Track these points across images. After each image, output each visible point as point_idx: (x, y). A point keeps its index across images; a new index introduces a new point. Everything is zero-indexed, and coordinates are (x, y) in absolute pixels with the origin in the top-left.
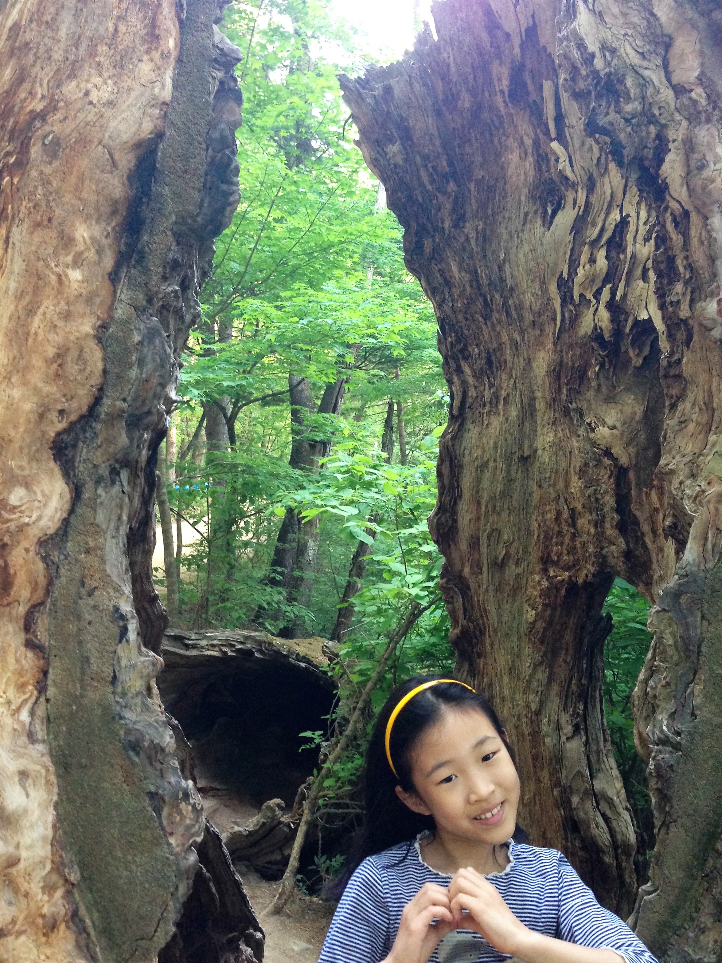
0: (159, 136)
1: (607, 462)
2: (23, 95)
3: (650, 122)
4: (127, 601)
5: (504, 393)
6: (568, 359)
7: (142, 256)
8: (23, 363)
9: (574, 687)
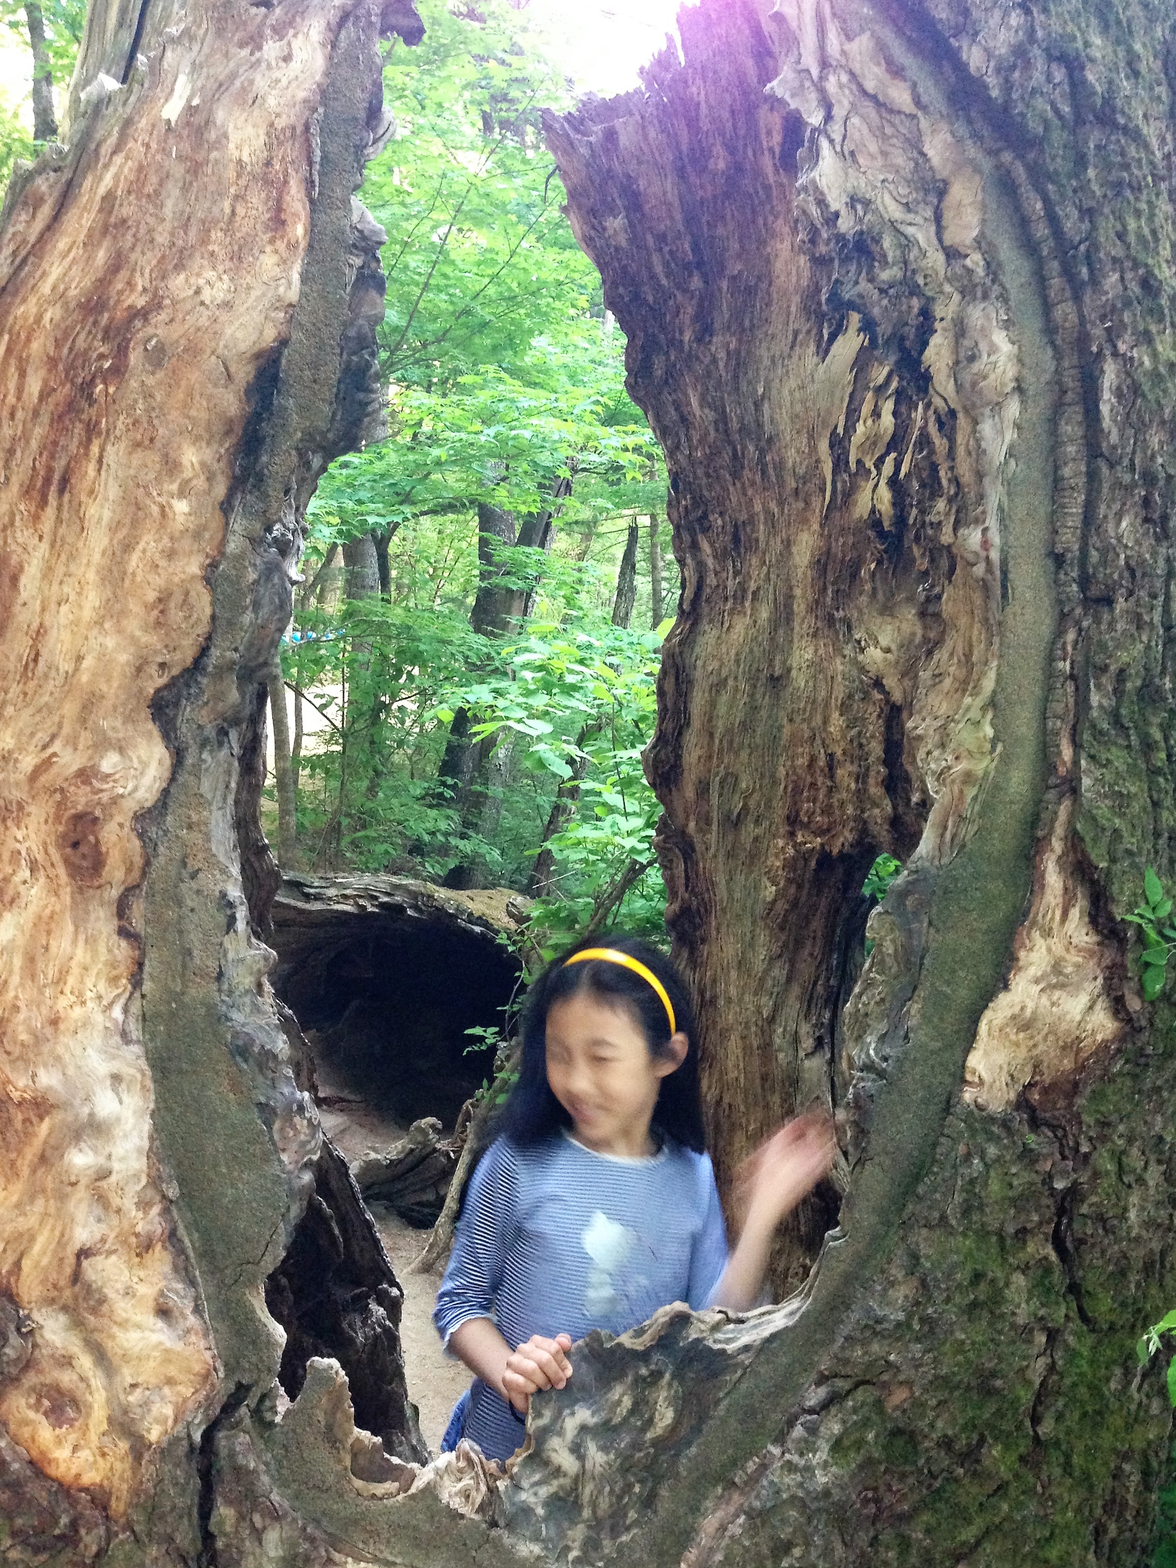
0: (283, 342)
1: (877, 696)
2: (120, 286)
3: (912, 294)
4: (235, 885)
5: (753, 586)
6: (837, 548)
7: (260, 479)
8: (118, 606)
9: (820, 989)
